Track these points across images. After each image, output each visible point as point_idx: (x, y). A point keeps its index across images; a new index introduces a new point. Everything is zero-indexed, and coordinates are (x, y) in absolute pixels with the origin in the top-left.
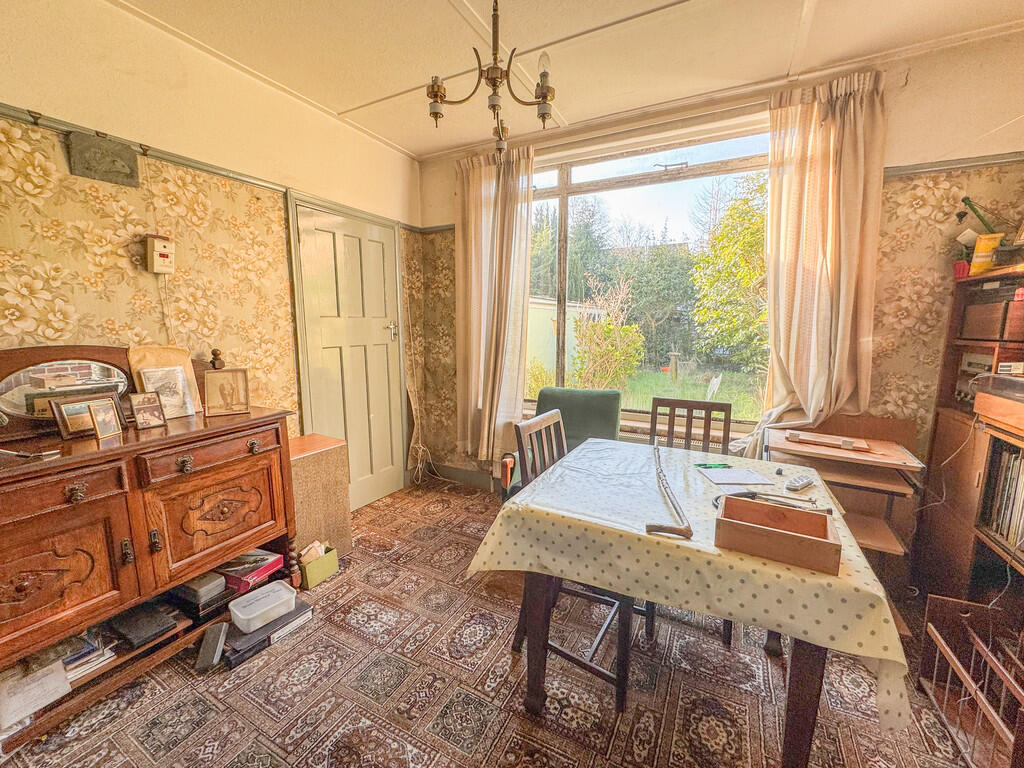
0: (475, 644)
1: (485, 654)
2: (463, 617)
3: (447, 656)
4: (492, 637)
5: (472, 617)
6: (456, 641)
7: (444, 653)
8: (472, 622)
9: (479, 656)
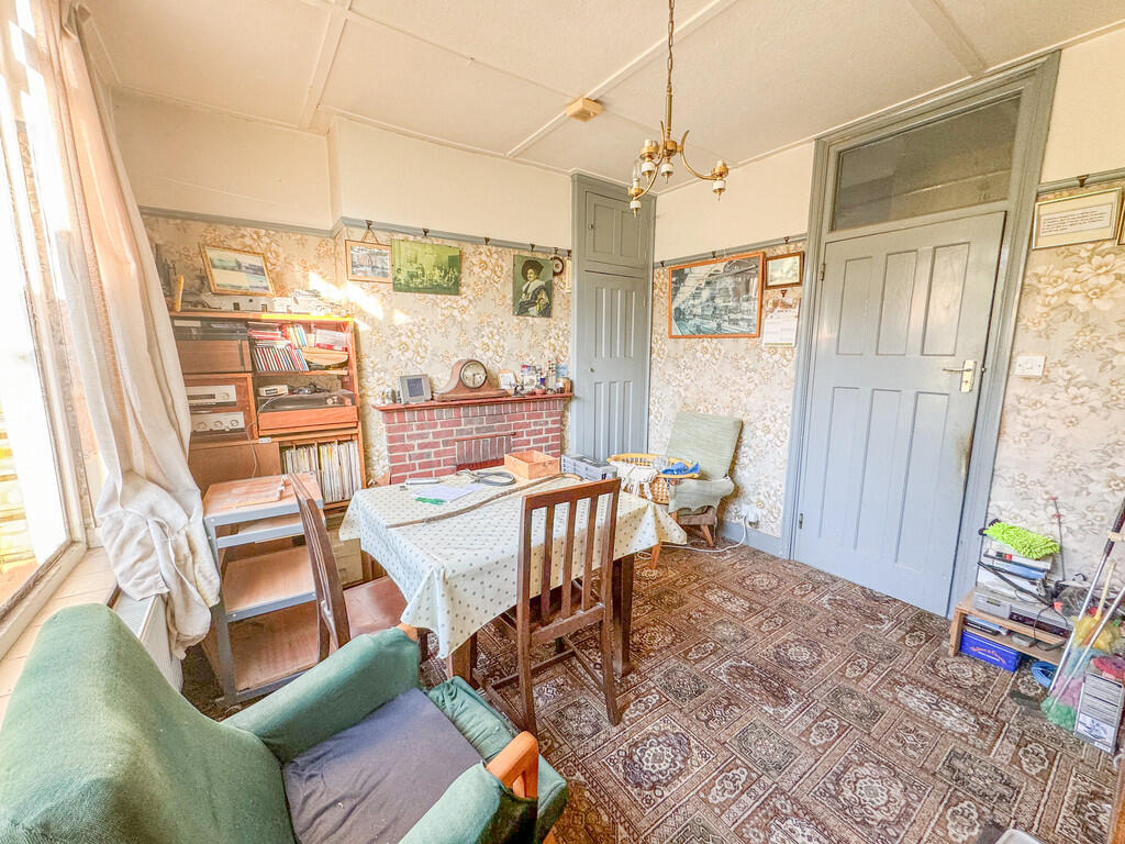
0: (659, 743)
1: (650, 728)
2: (666, 794)
3: (694, 743)
4: (635, 745)
5: (653, 788)
6: (680, 758)
7: (697, 747)
8: (654, 779)
9: (657, 728)
